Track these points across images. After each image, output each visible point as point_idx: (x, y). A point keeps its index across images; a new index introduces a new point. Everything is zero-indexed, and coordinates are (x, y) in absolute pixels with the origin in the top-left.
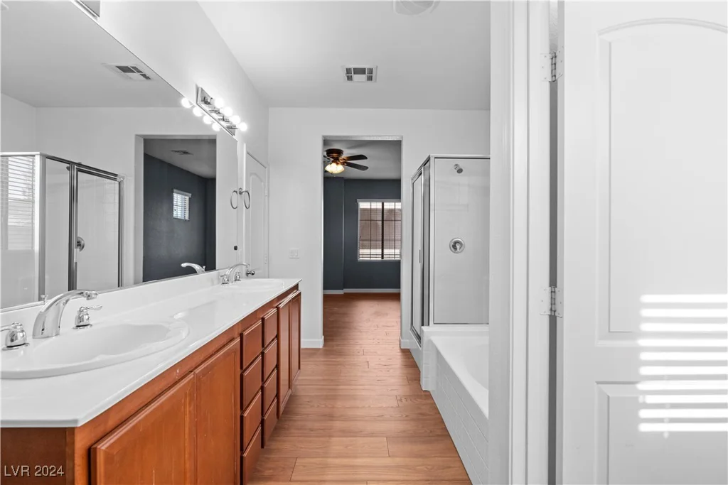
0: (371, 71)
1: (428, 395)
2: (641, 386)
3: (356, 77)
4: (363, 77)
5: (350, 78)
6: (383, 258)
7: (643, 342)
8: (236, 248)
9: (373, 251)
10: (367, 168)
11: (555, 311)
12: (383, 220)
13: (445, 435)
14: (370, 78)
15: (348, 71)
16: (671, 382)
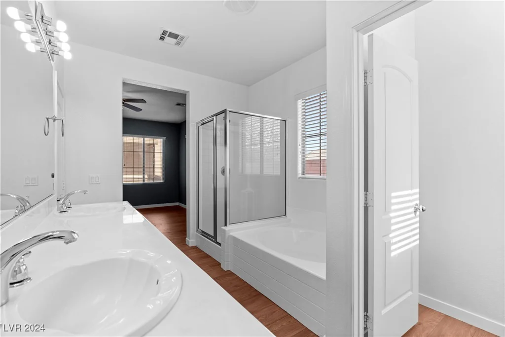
0: (183, 38)
1: (230, 274)
2: (391, 236)
3: (167, 39)
4: (174, 41)
5: (162, 38)
6: (144, 180)
7: (392, 215)
8: (53, 176)
9: (136, 176)
10: (141, 110)
11: (367, 204)
12: (144, 152)
13: (259, 295)
14: (178, 44)
15: (164, 33)
16: (400, 230)
